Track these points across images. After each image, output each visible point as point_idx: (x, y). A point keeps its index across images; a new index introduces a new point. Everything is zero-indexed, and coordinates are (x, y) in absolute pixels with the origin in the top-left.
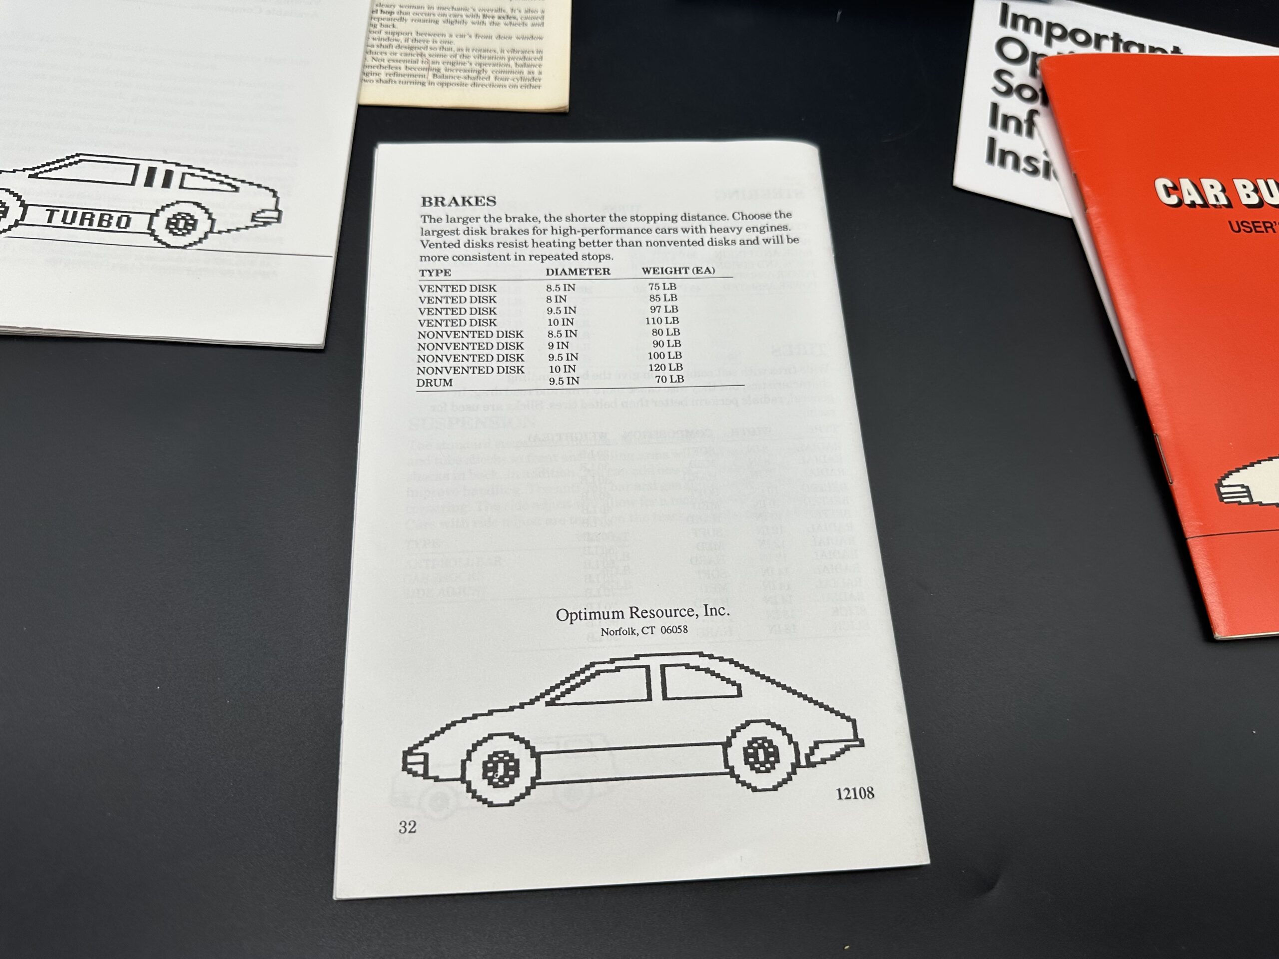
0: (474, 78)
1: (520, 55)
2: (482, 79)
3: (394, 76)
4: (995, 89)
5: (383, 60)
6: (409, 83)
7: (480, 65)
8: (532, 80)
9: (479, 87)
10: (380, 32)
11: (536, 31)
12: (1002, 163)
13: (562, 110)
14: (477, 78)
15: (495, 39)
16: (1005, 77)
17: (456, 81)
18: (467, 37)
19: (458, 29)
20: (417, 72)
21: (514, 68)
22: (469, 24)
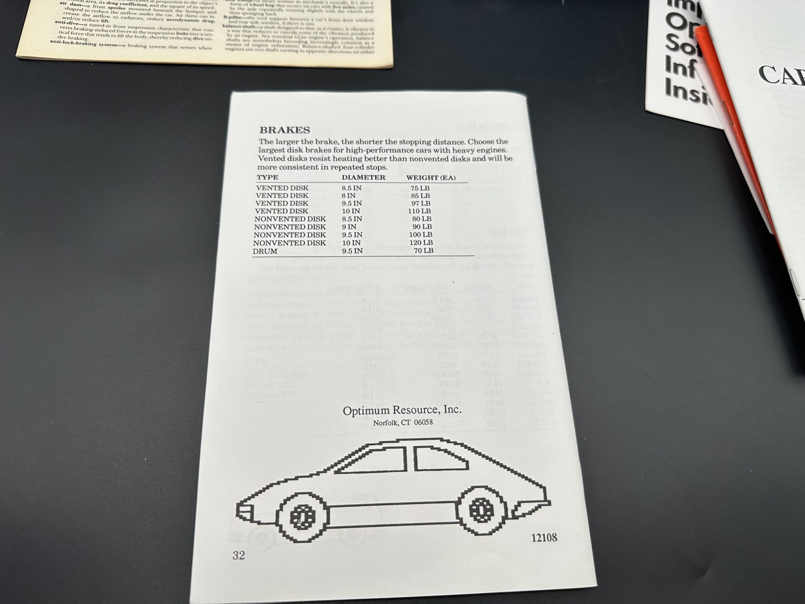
0: (330, 48)
1: (359, 32)
2: (335, 48)
3: (277, 47)
4: (667, 46)
5: (269, 37)
6: (287, 51)
7: (333, 39)
8: (368, 48)
9: (333, 53)
10: (266, 18)
11: (369, 16)
12: (676, 94)
13: (389, 67)
14: (332, 47)
15: (342, 22)
16: (674, 39)
17: (318, 49)
18: (324, 20)
19: (317, 15)
20: (292, 44)
21: (356, 41)
22: (324, 12)
